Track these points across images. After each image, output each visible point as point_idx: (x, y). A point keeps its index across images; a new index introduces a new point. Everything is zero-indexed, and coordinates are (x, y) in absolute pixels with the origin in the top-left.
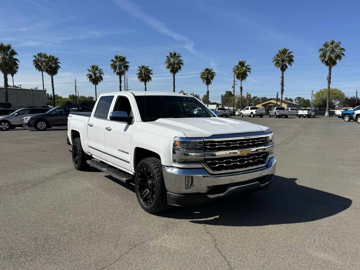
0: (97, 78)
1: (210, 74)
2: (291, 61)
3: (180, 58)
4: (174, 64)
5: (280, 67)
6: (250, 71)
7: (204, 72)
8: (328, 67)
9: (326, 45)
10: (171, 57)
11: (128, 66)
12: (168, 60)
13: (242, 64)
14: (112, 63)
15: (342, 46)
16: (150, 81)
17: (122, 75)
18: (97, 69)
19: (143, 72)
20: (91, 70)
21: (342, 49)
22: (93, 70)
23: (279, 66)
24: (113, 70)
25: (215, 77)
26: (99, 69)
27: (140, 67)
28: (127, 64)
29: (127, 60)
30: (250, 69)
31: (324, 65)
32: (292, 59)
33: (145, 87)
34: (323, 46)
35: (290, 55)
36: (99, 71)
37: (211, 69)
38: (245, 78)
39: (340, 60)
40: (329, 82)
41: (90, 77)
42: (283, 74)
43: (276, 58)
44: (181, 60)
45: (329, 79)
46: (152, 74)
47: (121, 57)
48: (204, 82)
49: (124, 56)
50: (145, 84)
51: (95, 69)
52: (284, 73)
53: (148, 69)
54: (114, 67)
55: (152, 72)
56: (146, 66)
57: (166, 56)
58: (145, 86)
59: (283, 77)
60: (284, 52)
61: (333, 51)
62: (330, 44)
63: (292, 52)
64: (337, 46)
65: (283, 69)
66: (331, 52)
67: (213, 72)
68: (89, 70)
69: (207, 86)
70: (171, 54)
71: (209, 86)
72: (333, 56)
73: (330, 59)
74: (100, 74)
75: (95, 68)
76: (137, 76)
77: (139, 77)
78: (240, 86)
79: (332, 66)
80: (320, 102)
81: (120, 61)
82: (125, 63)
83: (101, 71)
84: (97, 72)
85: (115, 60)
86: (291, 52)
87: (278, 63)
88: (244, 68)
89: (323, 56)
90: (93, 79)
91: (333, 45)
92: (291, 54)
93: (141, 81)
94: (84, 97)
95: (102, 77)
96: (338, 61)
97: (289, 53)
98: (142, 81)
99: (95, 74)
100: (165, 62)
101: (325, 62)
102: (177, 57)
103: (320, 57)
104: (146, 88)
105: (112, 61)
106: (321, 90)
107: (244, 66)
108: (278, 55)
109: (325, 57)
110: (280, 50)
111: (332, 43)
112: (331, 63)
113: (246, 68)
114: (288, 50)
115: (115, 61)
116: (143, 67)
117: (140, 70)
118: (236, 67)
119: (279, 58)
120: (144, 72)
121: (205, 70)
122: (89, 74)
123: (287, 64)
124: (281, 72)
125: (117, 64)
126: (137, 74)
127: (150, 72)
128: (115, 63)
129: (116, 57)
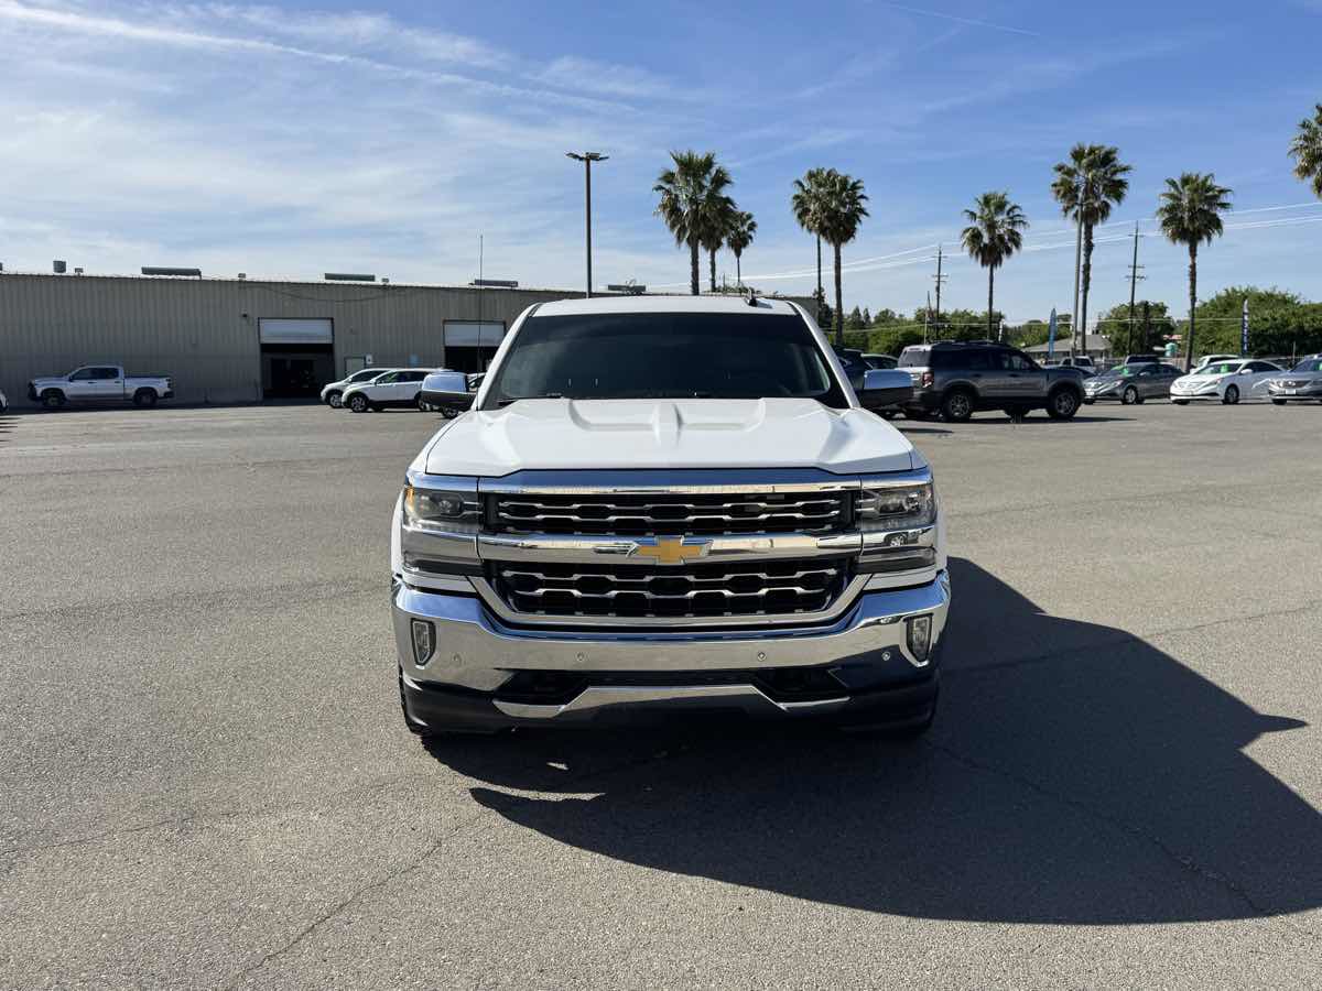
0: (996, 240)
11: (1122, 184)
12: (1306, 138)
14: (1058, 177)
16: (1215, 237)
17: (1096, 221)
18: (1001, 206)
19: (1185, 202)
20: (978, 214)
22: (987, 211)
24: (1060, 205)
26: (1008, 208)
27: (1173, 183)
28: (1119, 177)
29: (1121, 160)
33: (1190, 262)
36: (1008, 214)
41: (975, 237)
46: (1224, 206)
47: (1098, 149)
49: (1108, 147)
50: (1193, 253)
51: (992, 208)
53: (1211, 188)
54: (1067, 192)
55: (1223, 199)
56: (1202, 177)
57: (1301, 120)
58: (1189, 258)
68: (973, 215)
74: (1014, 223)
75: (995, 204)
76: (1159, 220)
77: (1165, 224)
81: (1090, 166)
82: (1114, 173)
83: (1017, 212)
84: (999, 218)
85: (1071, 164)
90: (985, 245)
93: (1174, 241)
94: (968, 314)
95: (1018, 234)
98: (1177, 241)
99: (991, 226)
100: (1292, 147)
105: (1060, 169)
115: (1069, 170)
116: (1186, 181)
117: (1172, 196)
120: (1192, 201)
122: (967, 230)
125: (1080, 179)
126: (1157, 214)
127: (1215, 197)
128: (1069, 179)
129: (1078, 155)
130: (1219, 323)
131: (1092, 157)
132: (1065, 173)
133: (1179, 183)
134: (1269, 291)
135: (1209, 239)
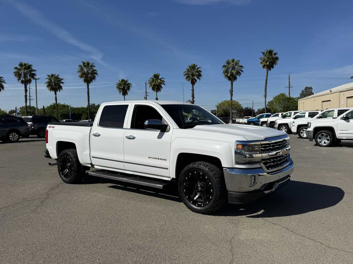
1: (126, 85)
2: (199, 76)
3: (95, 68)
4: (88, 73)
5: (190, 81)
6: (164, 83)
7: (120, 83)
8: (230, 82)
9: (228, 63)
10: (85, 66)
11: (35, 75)
12: (81, 69)
13: (156, 76)
14: (16, 70)
15: (240, 64)
16: (61, 90)
17: (28, 84)
19: (53, 81)
21: (241, 66)
23: (189, 80)
24: (16, 78)
25: (131, 88)
27: (49, 76)
28: (33, 72)
29: (33, 68)
30: (164, 81)
31: (227, 80)
32: (200, 74)
34: (226, 63)
35: (198, 70)
37: (127, 80)
38: (160, 90)
39: (239, 75)
40: (232, 95)
42: (193, 87)
43: (187, 72)
44: (95, 70)
45: (231, 92)
46: (63, 83)
47: (27, 64)
48: (120, 92)
49: (30, 64)
50: (56, 94)
52: (194, 86)
53: (58, 78)
54: (18, 75)
55: (63, 81)
56: (56, 75)
57: (79, 65)
58: (55, 95)
59: (193, 90)
60: (193, 67)
61: (233, 68)
62: (231, 62)
63: (200, 68)
64: (237, 64)
65: (193, 83)
66: (232, 69)
67: (129, 83)
69: (123, 96)
70: (84, 63)
71: (125, 96)
72: (234, 72)
73: (232, 74)
74: (1, 82)
76: (46, 85)
77: (48, 86)
78: (156, 97)
79: (234, 81)
80: (222, 112)
81: (25, 69)
82: (32, 71)
83: (2, 79)
85: (19, 67)
86: (199, 68)
87: (189, 77)
88: (159, 81)
89: (226, 72)
91: (233, 63)
92: (199, 69)
93: (51, 91)
95: (2, 85)
96: (238, 77)
97: (197, 69)
100: (77, 71)
101: (228, 77)
102: (91, 66)
103: (223, 72)
104: (56, 97)
105: (16, 68)
106: (222, 102)
107: (158, 79)
108: (188, 70)
109: (228, 73)
110: (190, 65)
111: (233, 61)
112: (232, 78)
113: (160, 80)
114: (196, 65)
116: (52, 76)
117: (49, 79)
118: (152, 79)
119: (190, 73)
120: (55, 81)
121: (121, 81)
123: (196, 78)
124: (191, 85)
125: (22, 72)
126: (46, 83)
127: (60, 80)
128: (19, 71)
129: (21, 65)
130: (53, 112)
131: (25, 66)
132: (18, 70)
133: (51, 76)
134: (64, 104)
135: (60, 91)
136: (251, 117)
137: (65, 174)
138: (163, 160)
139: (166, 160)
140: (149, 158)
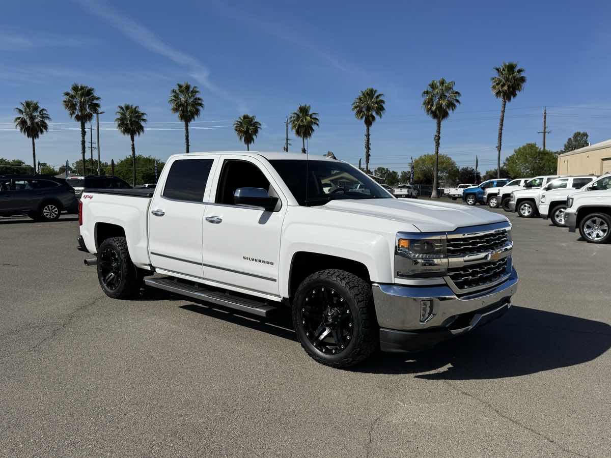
0: (35, 125)
1: (251, 125)
2: (380, 109)
3: (198, 96)
4: (187, 105)
5: (364, 119)
6: (318, 122)
7: (241, 121)
8: (435, 121)
9: (433, 86)
10: (181, 92)
11: (97, 105)
12: (175, 97)
13: (304, 110)
14: (66, 98)
15: (455, 89)
16: (141, 133)
17: (86, 121)
18: (36, 108)
19: (128, 117)
20: (23, 110)
21: (457, 93)
22: (28, 110)
23: (362, 117)
24: (68, 112)
25: (259, 130)
26: (39, 110)
27: (122, 108)
28: (95, 102)
29: (96, 94)
30: (317, 119)
31: (429, 118)
32: (382, 106)
34: (429, 87)
35: (379, 99)
36: (40, 112)
37: (253, 117)
38: (310, 135)
39: (453, 110)
40: (438, 144)
41: (23, 123)
42: (368, 130)
43: (358, 104)
44: (199, 99)
45: (438, 139)
46: (144, 120)
47: (85, 87)
48: (241, 138)
49: (90, 87)
50: (133, 139)
51: (32, 109)
52: (370, 128)
53: (138, 112)
54: (70, 105)
55: (145, 117)
56: (134, 107)
57: (172, 89)
58: (131, 142)
59: (368, 136)
60: (370, 94)
61: (442, 96)
62: (438, 84)
63: (382, 95)
64: (449, 88)
65: (369, 122)
66: (441, 98)
67: (256, 122)
68: (20, 111)
69: (246, 146)
70: (180, 86)
71: (249, 145)
72: (444, 103)
73: (440, 107)
74: (43, 117)
75: (31, 107)
76: (117, 124)
77: (119, 125)
78: (302, 147)
79: (442, 119)
80: (420, 176)
81: (82, 95)
82: (93, 100)
83: (44, 112)
84: (35, 114)
85: (72, 93)
86: (380, 95)
87: (361, 111)
88: (308, 118)
89: (429, 103)
90: (28, 126)
91: (443, 86)
92: (381, 98)
93: (124, 133)
95: (45, 123)
96: (450, 112)
97: (377, 97)
98: (126, 133)
99: (32, 118)
100: (170, 99)
101: (432, 112)
102: (192, 92)
103: (424, 104)
104: (133, 145)
105: (67, 94)
106: (421, 157)
107: (307, 115)
108: (360, 99)
109: (432, 105)
110: (364, 91)
111: (442, 83)
112: (440, 114)
113: (311, 118)
114: (376, 91)
115: (72, 96)
116: (127, 107)
117: (122, 114)
118: (296, 116)
119: (363, 104)
120: (131, 117)
121: (242, 118)
122: (19, 118)
123: (374, 114)
124: (365, 127)
125: (77, 100)
126: (116, 120)
127: (140, 116)
128: (72, 100)
129: (75, 89)
130: (130, 170)
131: (83, 91)
132: (70, 97)
133: (124, 108)
134: (148, 157)
135: (139, 134)
136: (471, 185)
137: (108, 280)
138: (268, 263)
139: (272, 264)
140: (244, 258)
